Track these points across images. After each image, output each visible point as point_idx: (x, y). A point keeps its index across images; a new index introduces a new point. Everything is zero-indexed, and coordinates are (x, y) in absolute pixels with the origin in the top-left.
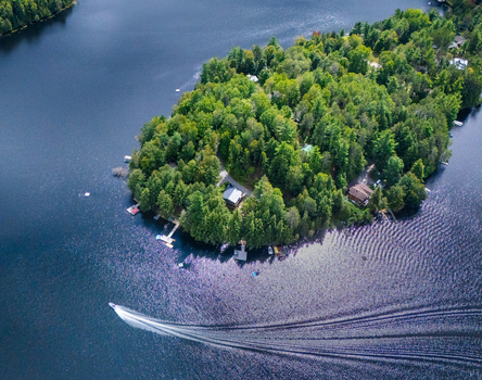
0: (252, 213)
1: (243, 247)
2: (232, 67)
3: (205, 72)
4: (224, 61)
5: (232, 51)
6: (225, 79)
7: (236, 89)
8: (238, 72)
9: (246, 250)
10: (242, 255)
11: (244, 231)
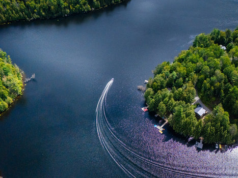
0: (210, 123)
1: (201, 141)
2: (212, 39)
3: (196, 41)
4: (208, 36)
5: (214, 31)
6: (207, 46)
7: (212, 52)
8: (215, 43)
9: (203, 143)
10: (200, 145)
11: (203, 132)
